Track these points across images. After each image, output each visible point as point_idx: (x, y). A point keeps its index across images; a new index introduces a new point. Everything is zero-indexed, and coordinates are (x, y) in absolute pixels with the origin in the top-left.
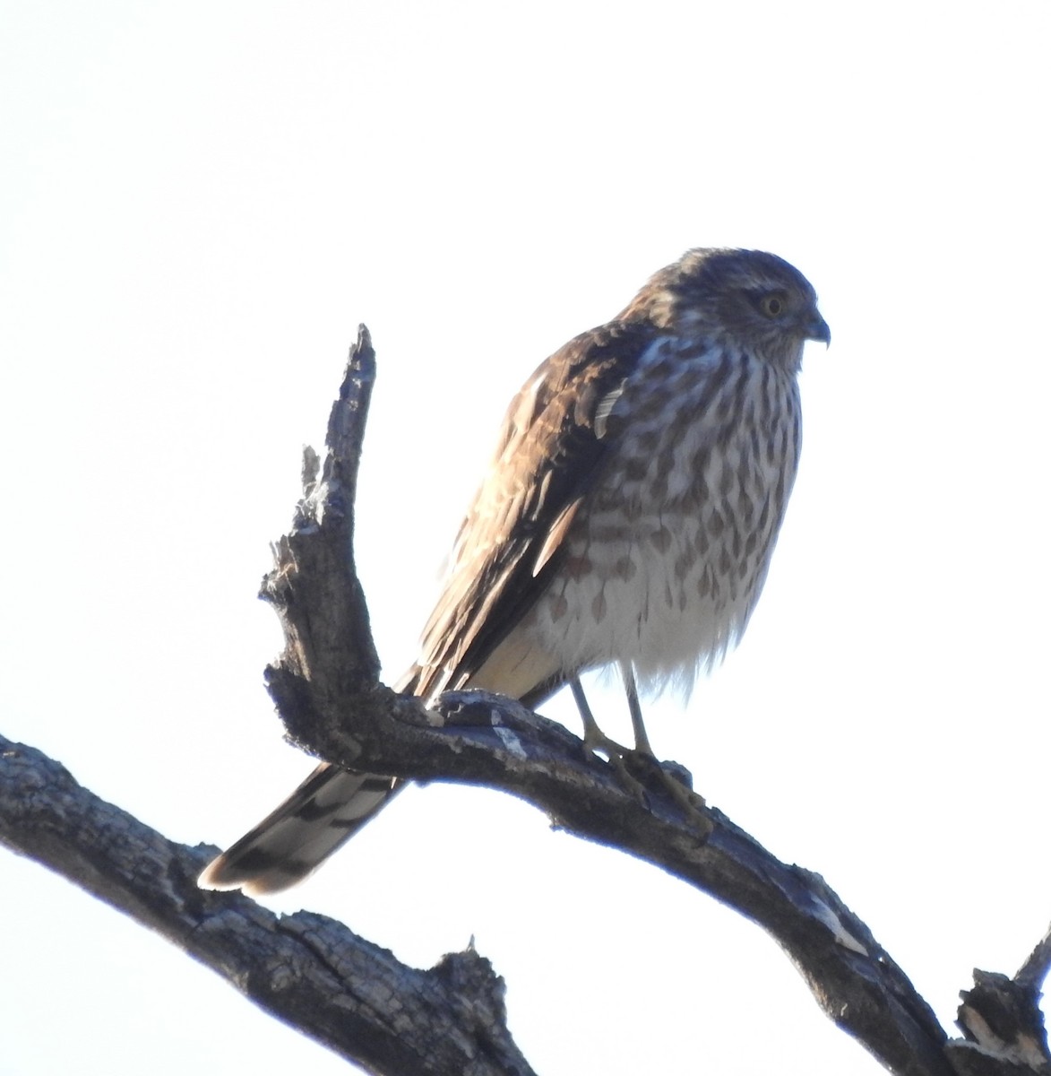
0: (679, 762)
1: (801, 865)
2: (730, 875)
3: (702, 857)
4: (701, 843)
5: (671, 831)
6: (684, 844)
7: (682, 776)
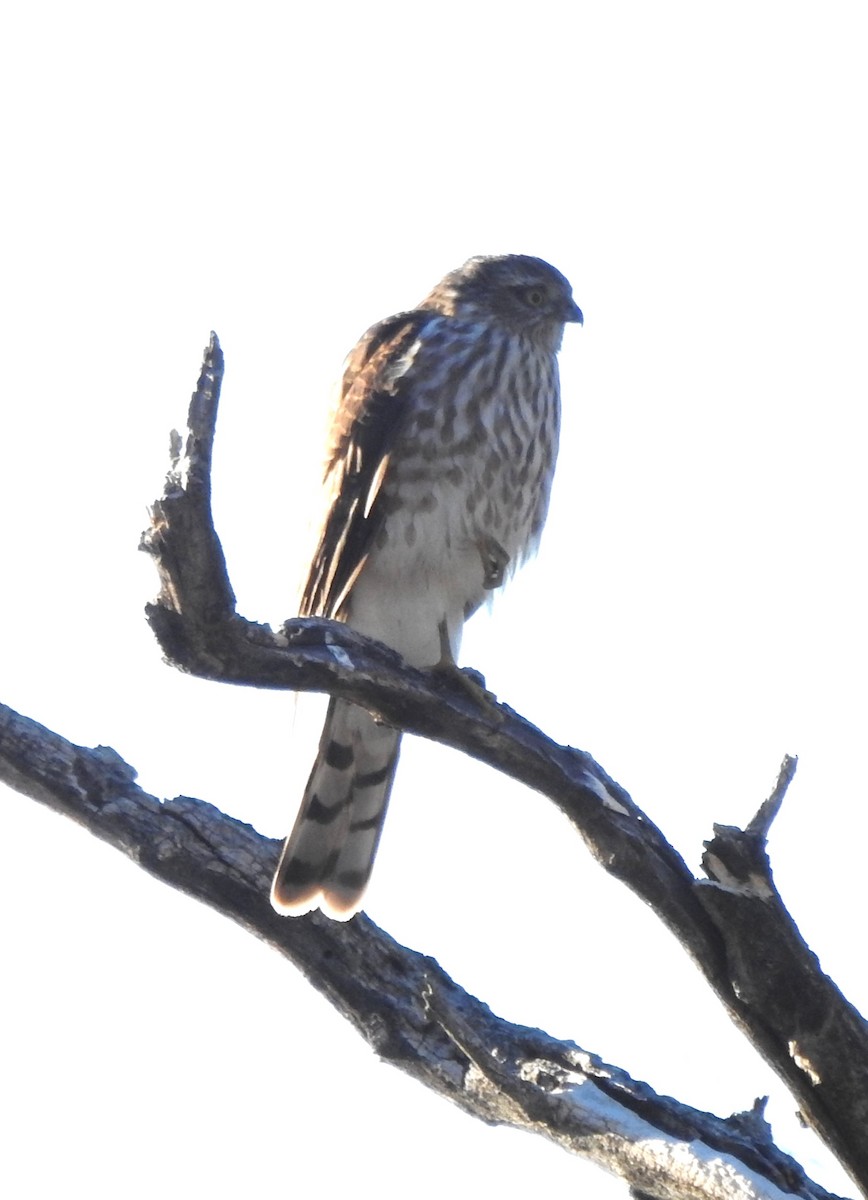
0: (475, 668)
1: (574, 746)
2: (518, 756)
3: (495, 742)
4: (494, 731)
5: (470, 723)
6: (480, 732)
7: (477, 678)
